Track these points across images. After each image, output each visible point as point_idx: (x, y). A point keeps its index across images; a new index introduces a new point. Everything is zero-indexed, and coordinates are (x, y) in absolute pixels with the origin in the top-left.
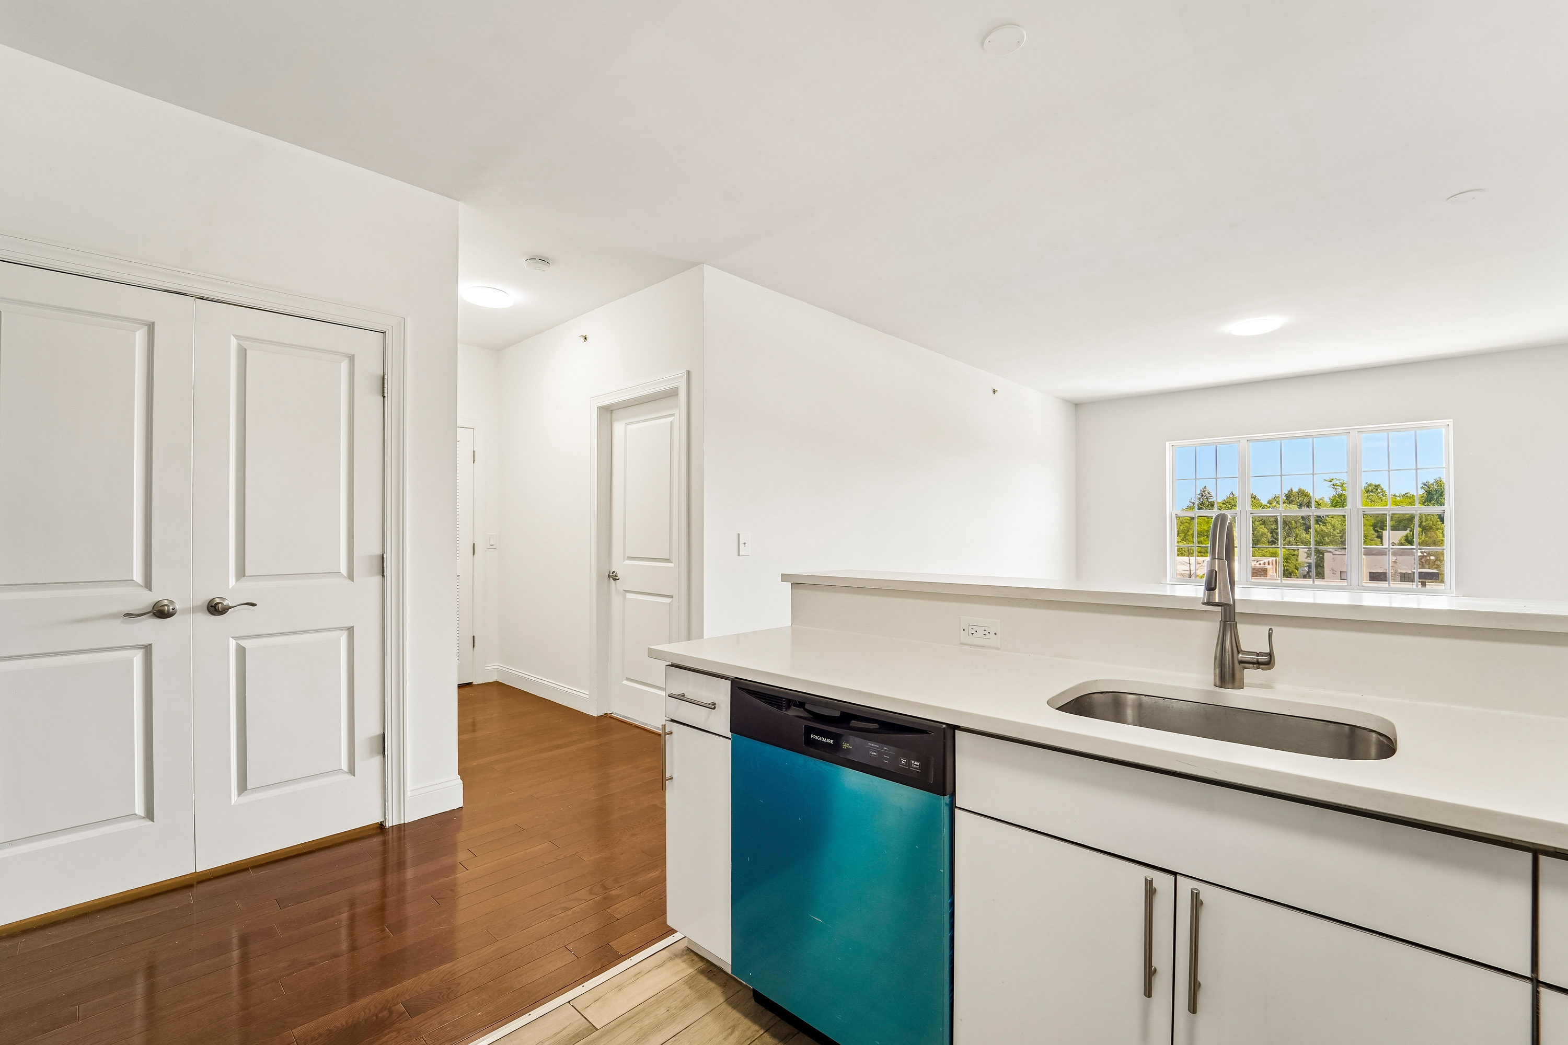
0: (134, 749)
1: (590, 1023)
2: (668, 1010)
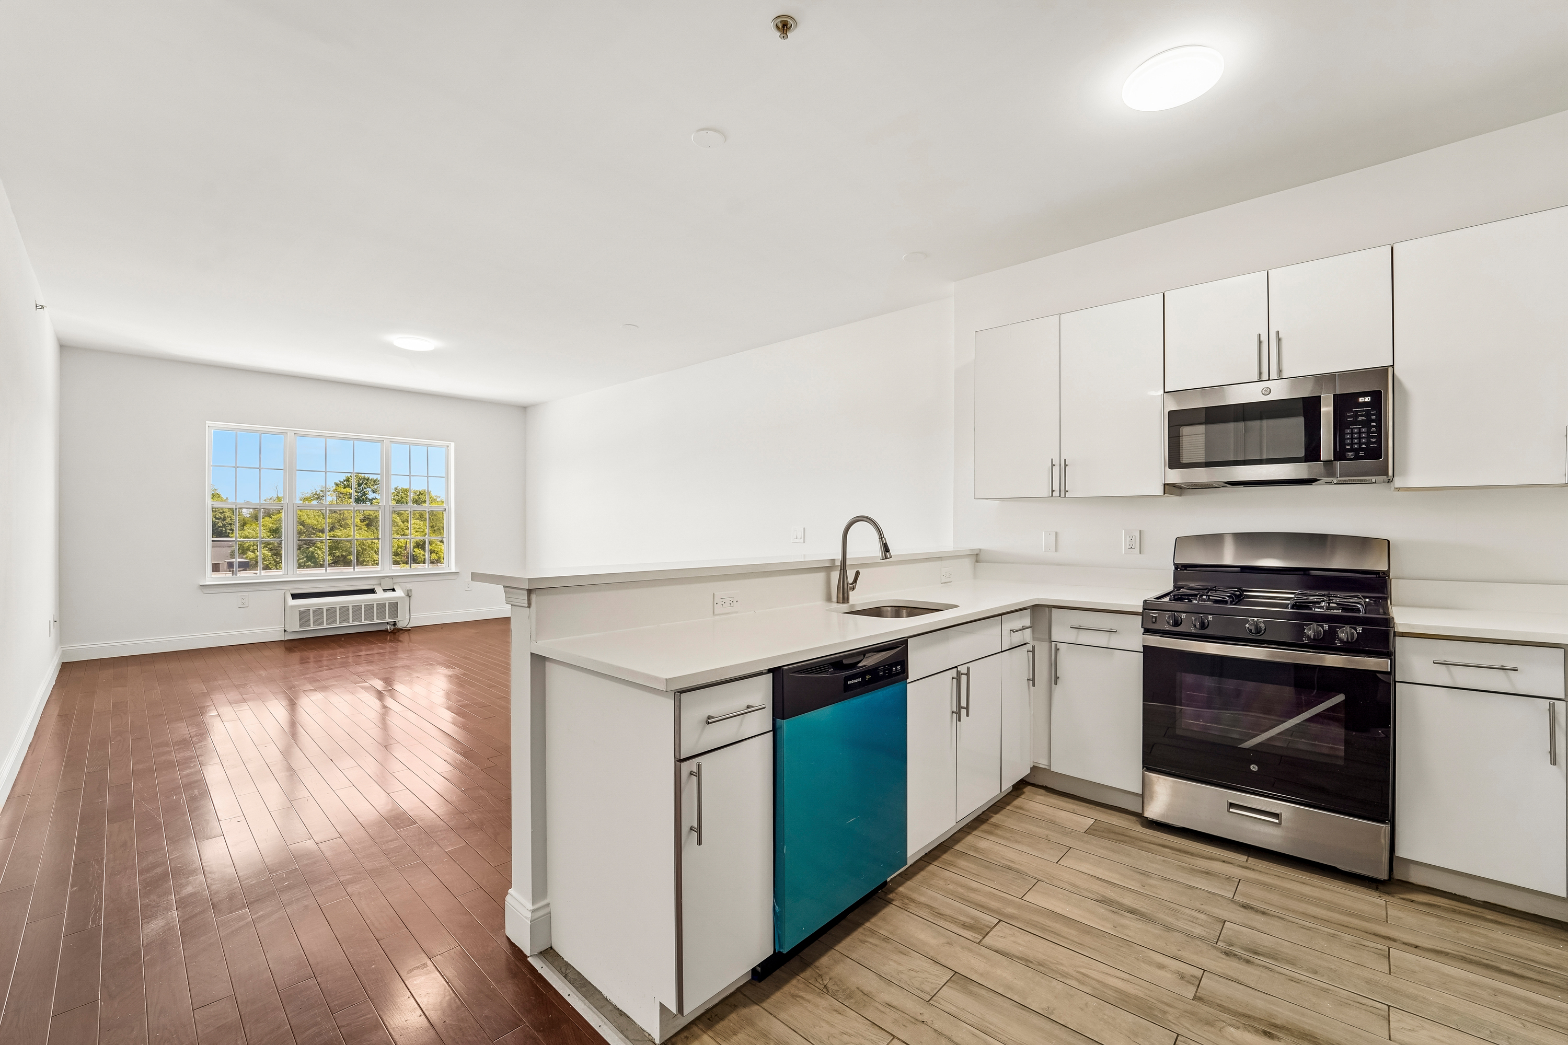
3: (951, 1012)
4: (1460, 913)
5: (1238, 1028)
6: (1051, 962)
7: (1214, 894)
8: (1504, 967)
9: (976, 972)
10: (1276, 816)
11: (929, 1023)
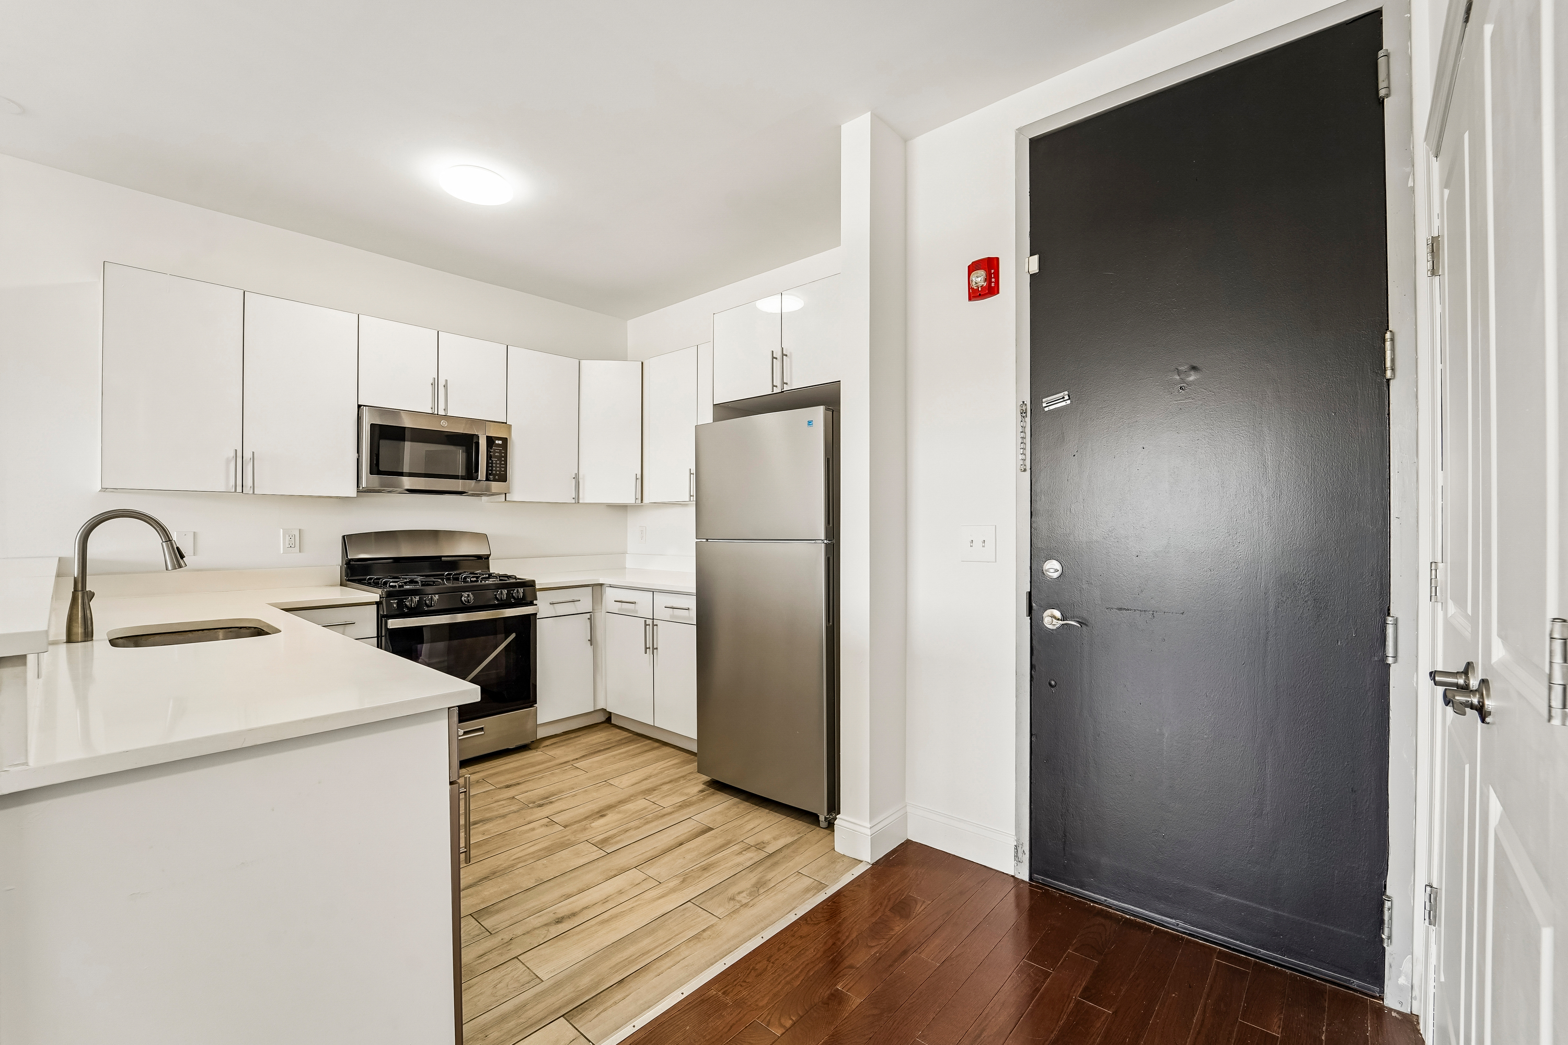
0: (1466, 949)
1: (571, 1024)
2: (486, 1036)
3: (510, 923)
4: (565, 740)
5: (593, 822)
6: (496, 868)
7: (487, 791)
8: (602, 749)
9: (479, 904)
10: (482, 729)
11: (514, 936)
